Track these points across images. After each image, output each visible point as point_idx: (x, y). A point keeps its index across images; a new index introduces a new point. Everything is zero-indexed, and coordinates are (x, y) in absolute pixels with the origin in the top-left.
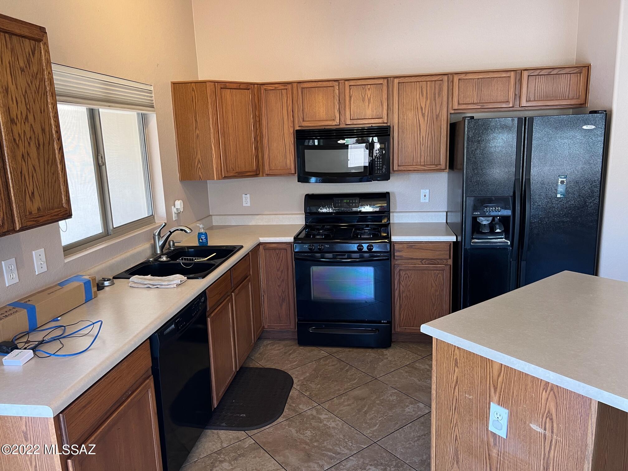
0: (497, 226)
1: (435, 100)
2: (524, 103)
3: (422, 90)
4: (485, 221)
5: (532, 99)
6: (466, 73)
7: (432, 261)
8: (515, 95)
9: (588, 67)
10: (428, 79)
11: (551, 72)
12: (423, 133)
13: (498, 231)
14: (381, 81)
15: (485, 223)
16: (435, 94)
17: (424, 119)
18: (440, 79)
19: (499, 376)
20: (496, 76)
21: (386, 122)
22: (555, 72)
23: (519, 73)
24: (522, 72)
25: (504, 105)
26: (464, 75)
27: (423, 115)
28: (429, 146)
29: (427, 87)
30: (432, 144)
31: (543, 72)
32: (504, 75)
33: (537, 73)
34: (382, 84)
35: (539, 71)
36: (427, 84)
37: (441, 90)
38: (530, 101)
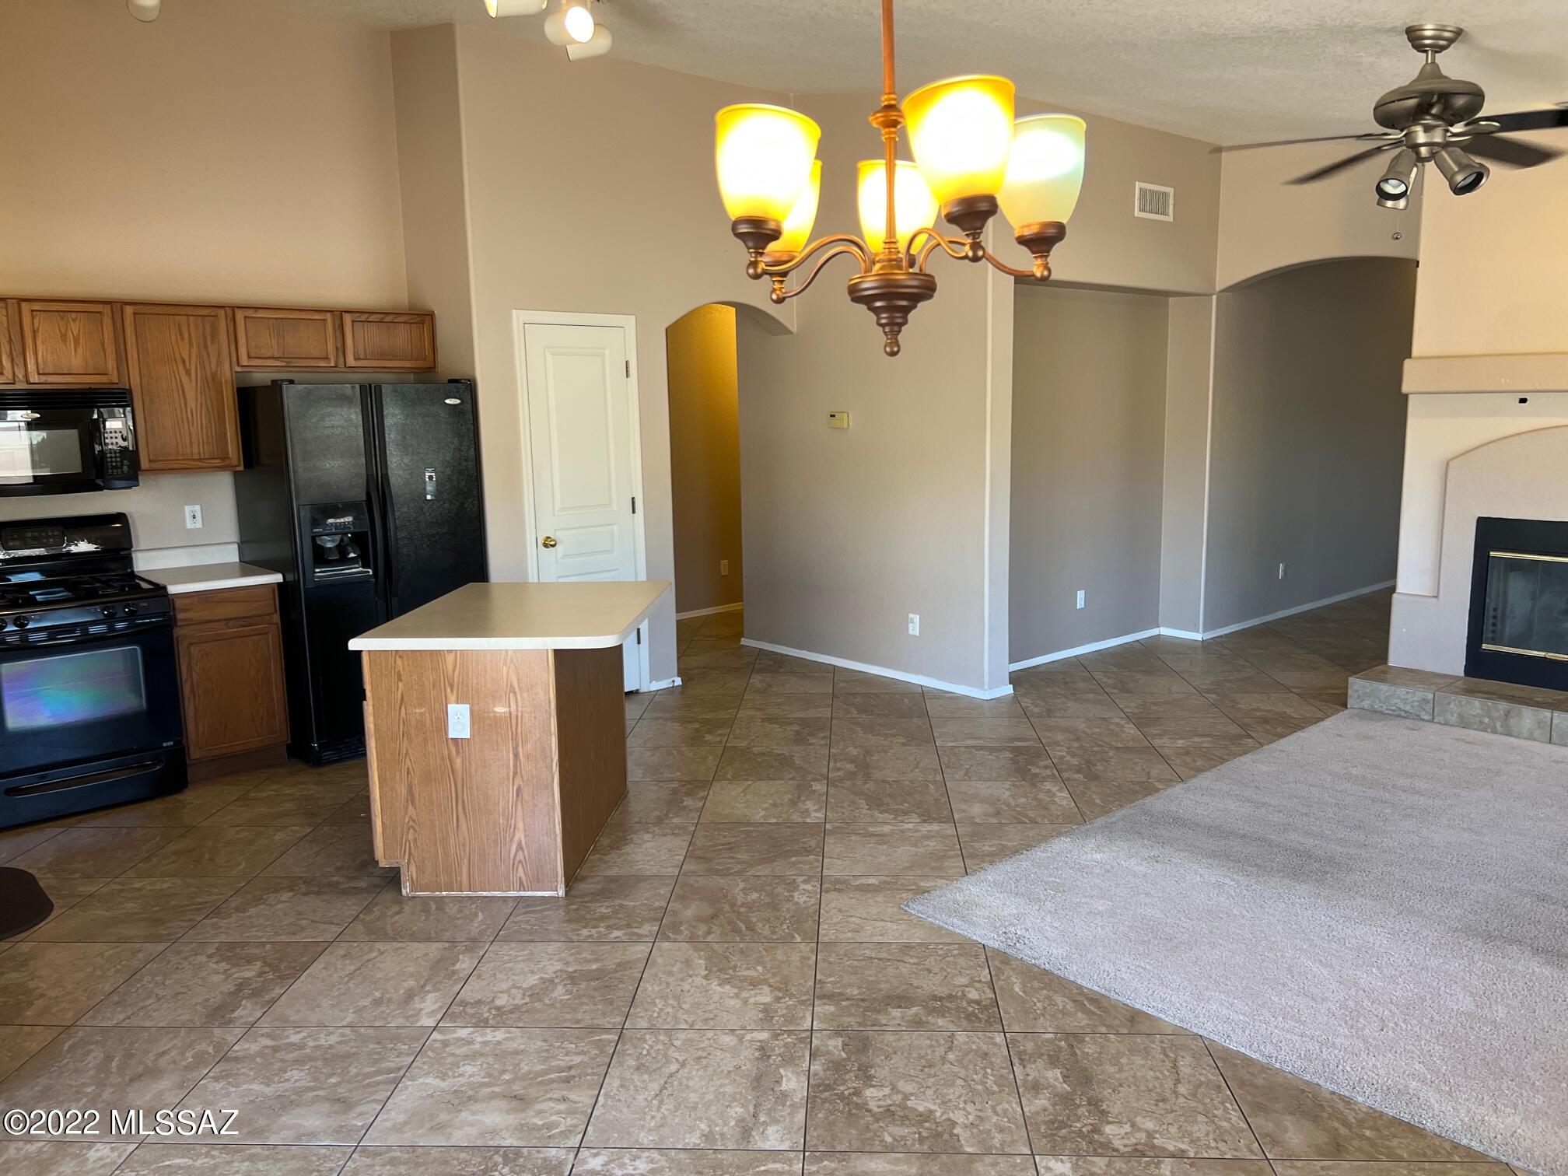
0: (350, 549)
1: (206, 347)
2: (351, 362)
3: (180, 330)
4: (329, 543)
5: (362, 356)
6: (256, 308)
7: (245, 620)
8: (337, 348)
9: (431, 316)
10: (190, 311)
11: (383, 318)
12: (191, 403)
13: (352, 555)
14: (99, 308)
15: (329, 545)
16: (205, 339)
17: (190, 378)
18: (213, 314)
19: (454, 670)
20: (304, 317)
21: (116, 381)
22: (389, 319)
23: (339, 314)
24: (341, 315)
25: (322, 364)
26: (252, 311)
27: (188, 372)
28: (204, 425)
29: (189, 325)
30: (210, 421)
31: (373, 318)
32: (316, 316)
33: (363, 318)
34: (100, 312)
35: (367, 315)
36: (188, 320)
37: (215, 332)
38: (360, 359)
